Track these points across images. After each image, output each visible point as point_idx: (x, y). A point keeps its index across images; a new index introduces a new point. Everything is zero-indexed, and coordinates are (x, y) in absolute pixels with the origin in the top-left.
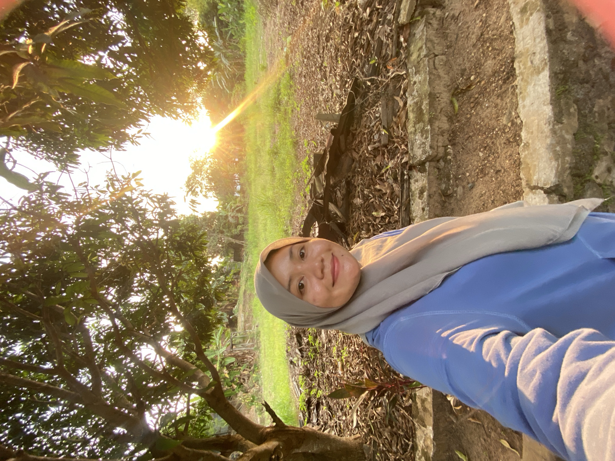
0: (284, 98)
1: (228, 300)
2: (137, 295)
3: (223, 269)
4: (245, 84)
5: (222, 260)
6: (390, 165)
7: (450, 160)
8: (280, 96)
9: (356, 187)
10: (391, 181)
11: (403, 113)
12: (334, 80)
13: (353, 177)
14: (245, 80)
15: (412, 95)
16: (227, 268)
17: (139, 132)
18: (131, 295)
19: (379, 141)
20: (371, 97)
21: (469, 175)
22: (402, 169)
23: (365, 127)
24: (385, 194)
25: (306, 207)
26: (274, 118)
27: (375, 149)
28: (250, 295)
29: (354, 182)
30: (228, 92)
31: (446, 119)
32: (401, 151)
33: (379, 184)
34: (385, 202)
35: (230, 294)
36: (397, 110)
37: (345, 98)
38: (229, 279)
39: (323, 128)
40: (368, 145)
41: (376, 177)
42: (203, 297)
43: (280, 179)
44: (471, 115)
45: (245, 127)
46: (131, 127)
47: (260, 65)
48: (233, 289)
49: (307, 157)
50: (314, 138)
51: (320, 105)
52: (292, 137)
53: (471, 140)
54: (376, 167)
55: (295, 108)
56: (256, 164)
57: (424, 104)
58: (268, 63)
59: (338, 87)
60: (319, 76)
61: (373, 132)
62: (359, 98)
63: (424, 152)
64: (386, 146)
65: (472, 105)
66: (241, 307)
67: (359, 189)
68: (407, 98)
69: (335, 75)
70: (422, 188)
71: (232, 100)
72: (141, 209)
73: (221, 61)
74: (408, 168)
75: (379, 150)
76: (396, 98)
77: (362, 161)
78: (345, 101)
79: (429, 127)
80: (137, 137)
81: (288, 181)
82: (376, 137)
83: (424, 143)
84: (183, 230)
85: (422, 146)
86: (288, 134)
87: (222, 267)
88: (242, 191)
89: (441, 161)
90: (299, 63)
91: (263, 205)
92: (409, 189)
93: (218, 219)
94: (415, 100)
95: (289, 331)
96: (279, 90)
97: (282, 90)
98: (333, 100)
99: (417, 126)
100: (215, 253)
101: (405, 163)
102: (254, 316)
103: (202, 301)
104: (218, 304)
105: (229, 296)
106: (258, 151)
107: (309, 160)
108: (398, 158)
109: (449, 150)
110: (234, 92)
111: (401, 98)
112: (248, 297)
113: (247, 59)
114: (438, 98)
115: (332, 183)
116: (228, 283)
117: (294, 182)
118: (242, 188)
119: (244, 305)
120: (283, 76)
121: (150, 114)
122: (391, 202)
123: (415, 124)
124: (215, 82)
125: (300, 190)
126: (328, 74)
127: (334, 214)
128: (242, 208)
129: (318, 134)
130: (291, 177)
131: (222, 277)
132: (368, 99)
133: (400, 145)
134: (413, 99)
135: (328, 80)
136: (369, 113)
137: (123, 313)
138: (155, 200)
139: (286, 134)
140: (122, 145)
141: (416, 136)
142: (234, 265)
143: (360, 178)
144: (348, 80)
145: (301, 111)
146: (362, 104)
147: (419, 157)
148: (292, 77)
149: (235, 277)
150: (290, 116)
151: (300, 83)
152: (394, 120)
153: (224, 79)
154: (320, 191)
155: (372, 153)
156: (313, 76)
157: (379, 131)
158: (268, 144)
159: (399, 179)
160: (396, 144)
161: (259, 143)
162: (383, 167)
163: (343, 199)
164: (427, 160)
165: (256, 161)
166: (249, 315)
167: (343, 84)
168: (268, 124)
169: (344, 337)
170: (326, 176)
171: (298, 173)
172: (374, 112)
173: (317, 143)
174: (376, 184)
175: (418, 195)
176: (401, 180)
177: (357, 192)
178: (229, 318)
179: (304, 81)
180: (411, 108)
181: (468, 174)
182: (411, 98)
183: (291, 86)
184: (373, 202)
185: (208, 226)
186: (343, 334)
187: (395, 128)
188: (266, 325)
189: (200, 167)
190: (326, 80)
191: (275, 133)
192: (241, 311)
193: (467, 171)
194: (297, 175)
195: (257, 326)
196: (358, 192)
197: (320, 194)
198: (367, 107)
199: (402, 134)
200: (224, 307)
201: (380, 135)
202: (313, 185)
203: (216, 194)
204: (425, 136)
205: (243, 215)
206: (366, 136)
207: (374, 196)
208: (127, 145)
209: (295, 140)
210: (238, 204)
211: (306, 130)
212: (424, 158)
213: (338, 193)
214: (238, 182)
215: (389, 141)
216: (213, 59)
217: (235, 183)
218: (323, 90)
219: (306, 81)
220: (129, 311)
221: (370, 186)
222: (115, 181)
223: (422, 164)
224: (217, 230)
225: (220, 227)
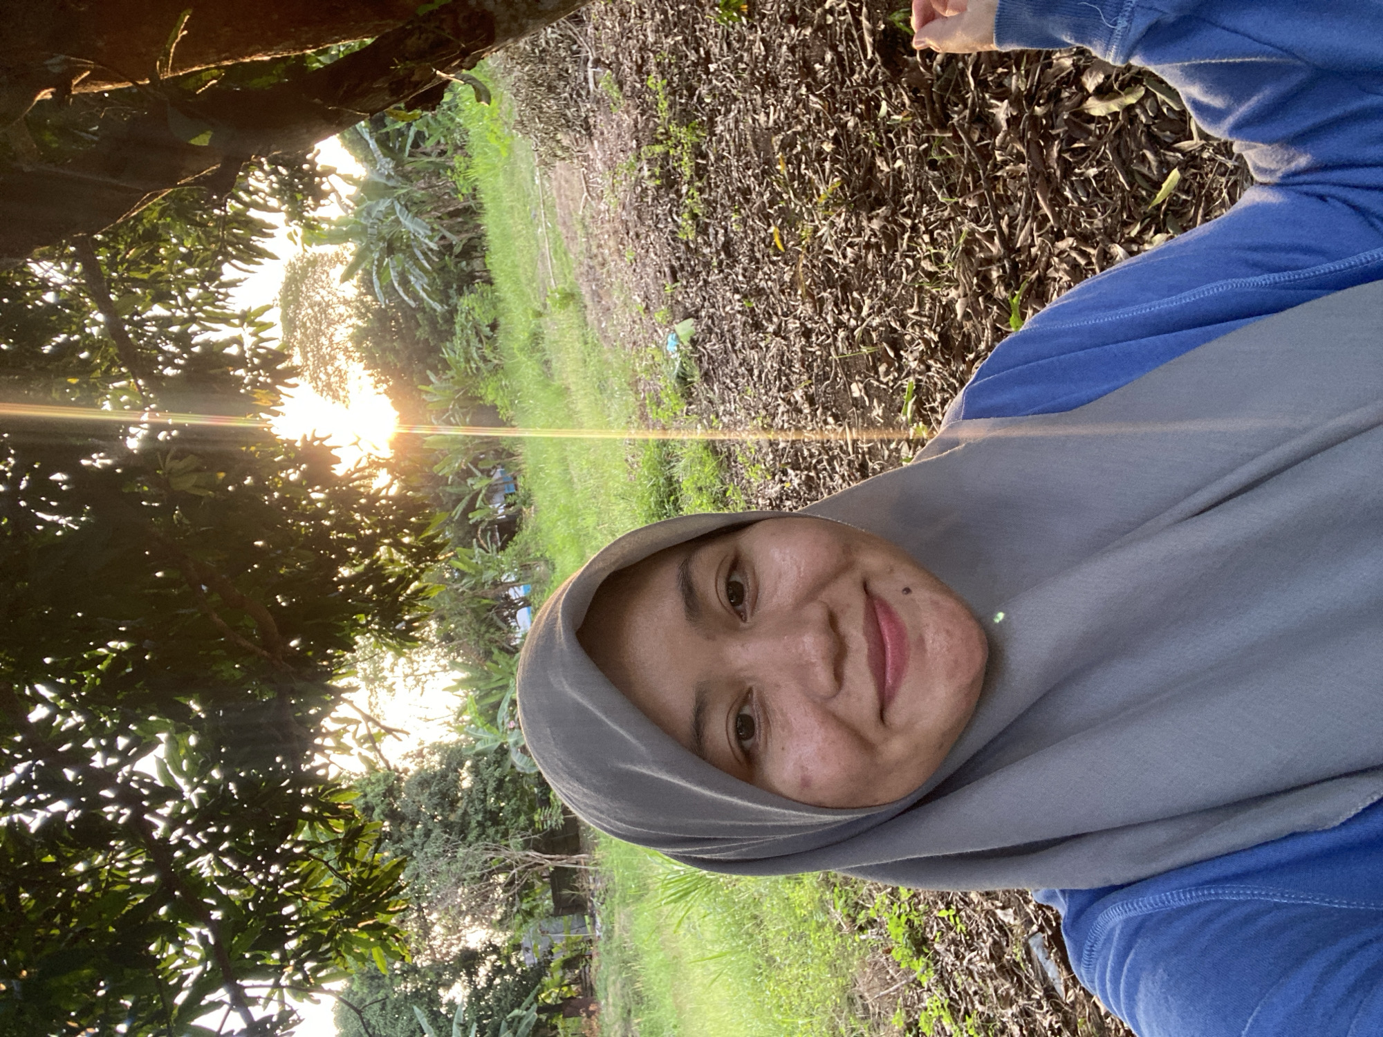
30: (439, 310)
38: (548, 987)
87: (517, 948)
116: (549, 1011)
224: (476, 812)
225: (484, 801)
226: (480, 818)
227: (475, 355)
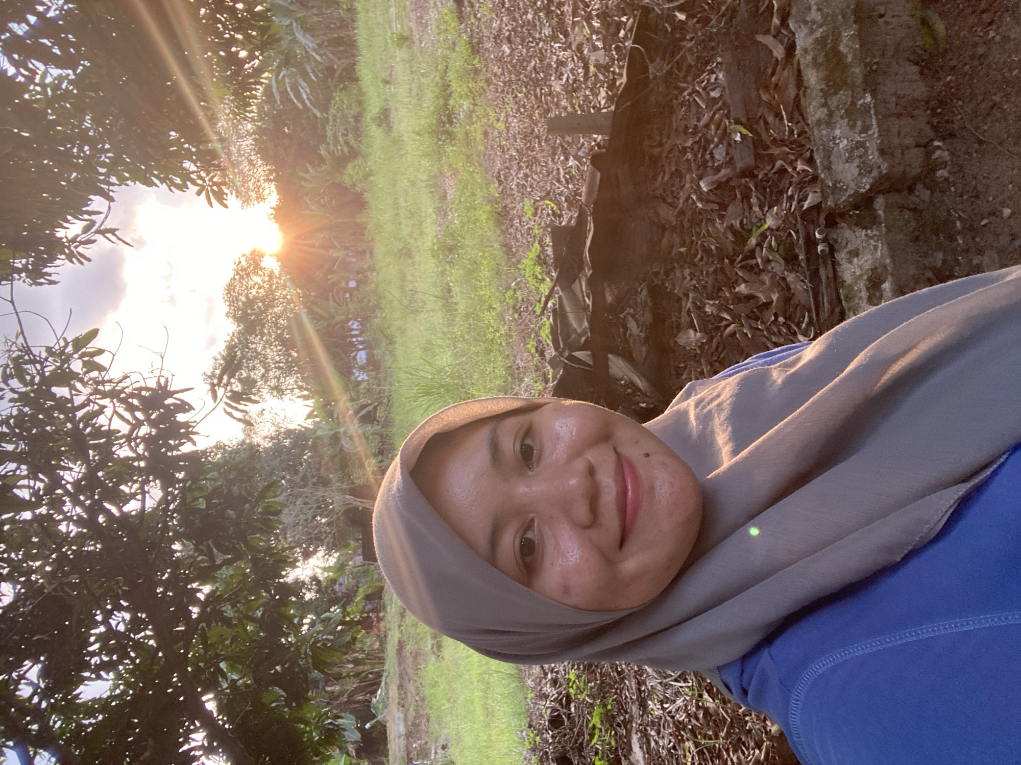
0: (461, 106)
1: (357, 675)
2: (99, 677)
3: (337, 587)
4: (360, 89)
5: (332, 561)
6: (770, 222)
7: (947, 179)
8: (451, 102)
9: (679, 300)
10: (778, 266)
11: (786, 76)
12: (587, 31)
13: (667, 274)
14: (357, 80)
15: (806, 22)
16: (346, 581)
17: (86, 230)
18: (82, 680)
19: (730, 162)
20: (690, 50)
21: (1013, 214)
22: (805, 227)
23: (686, 133)
24: (768, 305)
25: (546, 381)
26: (440, 159)
27: (719, 186)
28: (416, 655)
29: (674, 285)
30: (319, 115)
31: (915, 69)
32: (796, 179)
33: (746, 281)
34: (768, 329)
35: (361, 656)
36: (770, 71)
37: (621, 67)
38: (354, 613)
39: (571, 162)
40: (700, 178)
41: (732, 262)
42: (278, 668)
43: (467, 316)
44: (989, 43)
45: (367, 196)
46: (68, 221)
47: (393, 33)
48: (368, 641)
49: (536, 245)
50: (548, 193)
51: (557, 105)
52: (491, 201)
53: (998, 115)
54: (731, 237)
55: (491, 126)
56: (402, 288)
57: (845, 40)
58: (413, 25)
59: (599, 44)
60: (547, 31)
61: (709, 142)
62: (658, 60)
63: (866, 168)
64: (749, 173)
65: (986, 18)
66: (394, 692)
67: (689, 305)
68: (794, 34)
69: (588, 18)
70: (874, 270)
71: (329, 133)
72: (98, 432)
73: (295, 41)
74: (822, 220)
75: (733, 188)
76: (760, 38)
77: (686, 225)
78: (621, 75)
79: (868, 98)
80: (81, 243)
81: (489, 317)
82: (720, 154)
83: (860, 145)
84: (215, 480)
85: (856, 153)
86: (479, 194)
87: (333, 581)
88: (374, 365)
89: (919, 186)
90: (492, 10)
91: (428, 394)
92: (836, 279)
93: (314, 448)
94: (818, 34)
95: (533, 750)
96: (445, 87)
97: (455, 86)
98: (589, 84)
99: (833, 102)
100: (310, 542)
101: (811, 209)
102: (433, 719)
103: (277, 680)
104: (328, 689)
105: (356, 662)
106: (406, 253)
107: (543, 251)
108: (791, 198)
109: (938, 153)
110: (333, 111)
111: (775, 37)
112: (410, 661)
113: (360, 24)
114: (881, 16)
115: (609, 298)
116: (352, 623)
117: (508, 317)
118: (370, 357)
119: (401, 687)
120: (454, 50)
121: (113, 179)
122: (789, 328)
123: (826, 94)
124: (284, 93)
125: (524, 337)
126: (569, 20)
127: (626, 386)
128: (375, 408)
129: (559, 181)
130: (496, 305)
131: (336, 610)
132: (684, 57)
133: (792, 163)
134: (812, 32)
135: (572, 36)
136: (690, 94)
137: (63, 734)
138: (135, 402)
139: (473, 194)
140: (46, 270)
141: (833, 128)
142: (366, 572)
143: (687, 272)
144: (624, 19)
145: (508, 128)
146: (670, 73)
147: (852, 185)
148: (476, 48)
149: (369, 607)
150: (481, 148)
151: (500, 60)
152: (765, 97)
153: (304, 84)
154: (580, 325)
155: (713, 198)
156: (530, 34)
157: (725, 135)
158: (431, 229)
159: (801, 257)
160: (779, 163)
161: (405, 231)
162: (750, 232)
163: (647, 340)
164: (877, 189)
165: (403, 278)
166: (418, 716)
167: (610, 30)
168: (424, 177)
169: (700, 753)
170: (590, 282)
171: (515, 291)
172: (704, 89)
173: (559, 204)
174: (736, 283)
175: (864, 294)
176: (808, 260)
177: (684, 313)
178: (361, 730)
179: (508, 51)
180: (809, 58)
181: (1007, 212)
182: (805, 31)
183: (476, 71)
184: (733, 334)
185: (288, 469)
186: (697, 745)
187: (770, 119)
188: (468, 740)
189: (257, 315)
190: (566, 35)
191: (444, 197)
192: (393, 706)
193: (1003, 204)
194: (513, 297)
195: (444, 747)
196: (689, 313)
197: (580, 335)
198: (684, 80)
199: (791, 132)
200: (344, 698)
201: (729, 145)
202: (559, 314)
203: (303, 379)
204: (859, 123)
205: (377, 428)
206: (689, 156)
207: (736, 318)
208: (61, 268)
209: (499, 207)
210: (363, 401)
211: (526, 176)
212: (866, 184)
213: (632, 325)
214: (361, 343)
215: (757, 157)
216: (269, 28)
217: (352, 345)
218: (561, 63)
219: (512, 50)
220: (80, 726)
221: (720, 289)
222: (26, 363)
223: (864, 202)
224: (313, 476)
225: (319, 470)
226: (315, 480)
227: (341, 139)
